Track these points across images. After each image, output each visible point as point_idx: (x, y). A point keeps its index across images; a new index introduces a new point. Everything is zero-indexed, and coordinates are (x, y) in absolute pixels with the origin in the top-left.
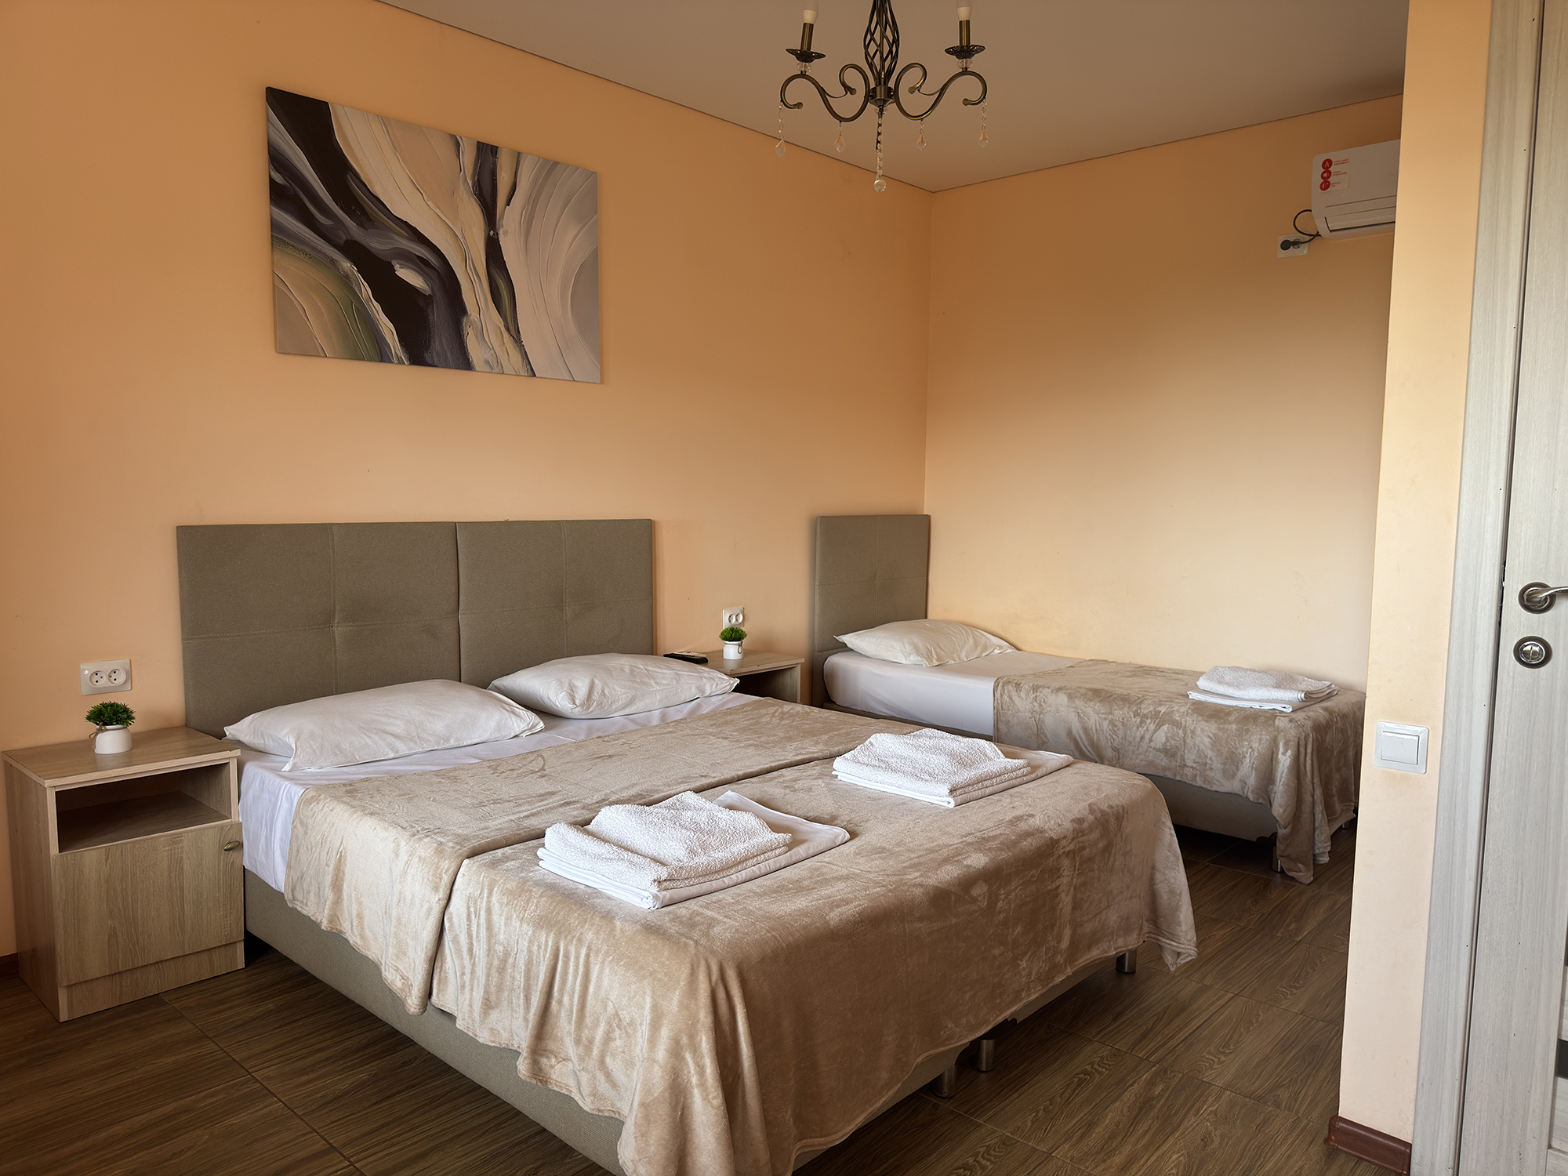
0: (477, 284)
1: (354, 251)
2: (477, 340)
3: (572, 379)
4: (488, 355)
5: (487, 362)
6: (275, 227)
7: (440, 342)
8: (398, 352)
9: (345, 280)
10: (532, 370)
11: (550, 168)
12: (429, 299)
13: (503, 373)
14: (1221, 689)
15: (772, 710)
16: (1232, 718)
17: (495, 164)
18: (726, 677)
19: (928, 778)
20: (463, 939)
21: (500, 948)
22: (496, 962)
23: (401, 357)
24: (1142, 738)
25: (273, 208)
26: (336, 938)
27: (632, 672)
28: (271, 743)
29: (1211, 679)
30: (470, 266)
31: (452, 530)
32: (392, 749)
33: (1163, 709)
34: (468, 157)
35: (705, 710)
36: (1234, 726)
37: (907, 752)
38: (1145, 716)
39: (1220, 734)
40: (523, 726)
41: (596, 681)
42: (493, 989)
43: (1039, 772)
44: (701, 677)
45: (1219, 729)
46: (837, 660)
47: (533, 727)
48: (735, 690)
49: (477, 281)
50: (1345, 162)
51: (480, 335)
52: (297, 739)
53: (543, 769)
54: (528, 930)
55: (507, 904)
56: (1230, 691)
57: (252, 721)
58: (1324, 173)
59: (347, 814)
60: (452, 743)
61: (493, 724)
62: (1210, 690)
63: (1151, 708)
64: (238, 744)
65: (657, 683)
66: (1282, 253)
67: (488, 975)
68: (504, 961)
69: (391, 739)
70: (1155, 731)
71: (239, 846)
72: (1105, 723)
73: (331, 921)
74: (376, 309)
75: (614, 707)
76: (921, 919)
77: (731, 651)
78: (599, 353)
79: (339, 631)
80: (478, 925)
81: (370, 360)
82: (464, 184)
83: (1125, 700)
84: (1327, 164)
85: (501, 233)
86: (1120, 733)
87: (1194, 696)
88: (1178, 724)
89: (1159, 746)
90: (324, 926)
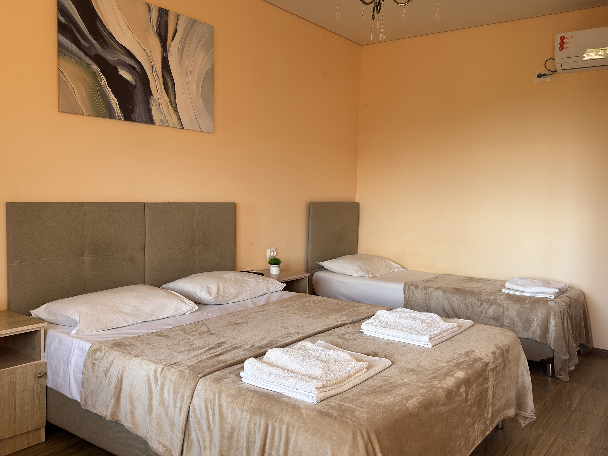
0: (157, 81)
1: (99, 60)
2: (157, 108)
3: (201, 131)
4: (162, 117)
5: (161, 121)
6: (60, 45)
7: (139, 110)
8: (119, 114)
9: (94, 75)
10: (182, 125)
11: (193, 23)
12: (134, 87)
13: (168, 126)
14: (517, 288)
15: (308, 299)
16: (527, 302)
17: (167, 19)
18: (279, 283)
19: (414, 332)
20: (204, 423)
21: (228, 427)
22: (226, 434)
23: (120, 116)
24: (482, 312)
25: (60, 36)
26: (116, 424)
27: (236, 280)
28: (61, 319)
29: (511, 283)
30: (154, 71)
31: (142, 207)
32: (126, 321)
33: (492, 298)
34: (155, 14)
35: (273, 300)
36: (528, 306)
37: (398, 320)
38: (483, 301)
39: (521, 309)
40: (188, 308)
41: (220, 285)
42: (225, 448)
43: (462, 329)
44: (268, 283)
45: (521, 307)
46: (320, 274)
47: (193, 308)
48: (284, 289)
49: (157, 78)
50: (571, 37)
51: (158, 107)
52: (80, 317)
53: (209, 331)
54: (247, 416)
55: (231, 402)
56: (521, 289)
57: (46, 307)
58: (561, 42)
59: (121, 357)
60: (154, 318)
61: (174, 307)
62: (511, 288)
63: (486, 297)
64: (40, 320)
65: (248, 286)
66: (538, 80)
67: (221, 441)
68: (232, 433)
69: (125, 316)
70: (488, 308)
71: (45, 375)
72: (462, 305)
73: (112, 415)
74: (108, 90)
75: (229, 298)
76: (443, 405)
77: (274, 270)
78: (212, 117)
79: (87, 259)
80: (214, 414)
81: (105, 117)
82: (152, 28)
83: (472, 293)
84: (562, 38)
85: (169, 54)
86: (470, 310)
87: (505, 291)
88: (500, 305)
89: (490, 315)
90: (108, 418)
